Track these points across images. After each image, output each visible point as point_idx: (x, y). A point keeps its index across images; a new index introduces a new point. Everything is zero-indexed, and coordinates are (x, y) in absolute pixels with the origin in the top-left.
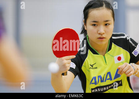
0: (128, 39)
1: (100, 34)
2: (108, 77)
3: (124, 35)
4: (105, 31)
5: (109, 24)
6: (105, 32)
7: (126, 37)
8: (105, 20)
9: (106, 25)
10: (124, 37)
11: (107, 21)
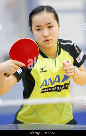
0: (75, 45)
1: (45, 37)
2: (57, 80)
3: (71, 42)
4: (49, 33)
5: (52, 26)
6: (50, 35)
7: (73, 44)
8: (47, 23)
9: (49, 27)
10: (71, 44)
11: (49, 24)
